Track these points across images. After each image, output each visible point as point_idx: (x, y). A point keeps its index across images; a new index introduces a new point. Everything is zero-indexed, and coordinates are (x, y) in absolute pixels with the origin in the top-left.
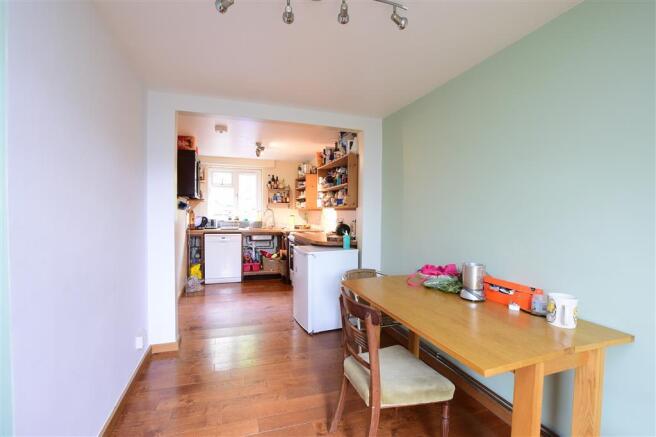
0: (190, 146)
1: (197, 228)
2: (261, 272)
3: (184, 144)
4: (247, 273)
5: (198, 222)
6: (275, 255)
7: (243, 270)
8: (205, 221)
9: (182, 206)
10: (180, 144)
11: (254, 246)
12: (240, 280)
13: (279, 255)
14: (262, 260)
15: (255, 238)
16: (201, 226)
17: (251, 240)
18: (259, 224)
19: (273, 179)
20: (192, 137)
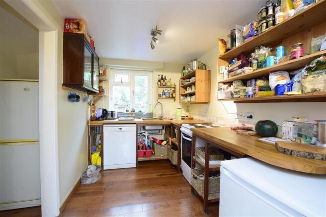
0: (79, 29)
1: (97, 119)
2: (153, 158)
3: (72, 27)
4: (140, 159)
5: (99, 113)
6: (165, 142)
7: (137, 156)
8: (105, 113)
9: (73, 98)
10: (68, 27)
11: (146, 134)
12: (134, 166)
13: (168, 142)
14: (153, 146)
15: (147, 128)
16: (102, 117)
17: (144, 129)
18: (150, 115)
19: (162, 78)
20: (80, 20)
